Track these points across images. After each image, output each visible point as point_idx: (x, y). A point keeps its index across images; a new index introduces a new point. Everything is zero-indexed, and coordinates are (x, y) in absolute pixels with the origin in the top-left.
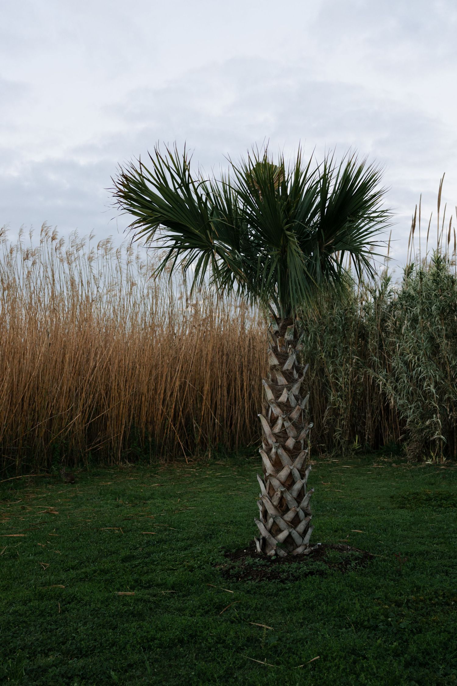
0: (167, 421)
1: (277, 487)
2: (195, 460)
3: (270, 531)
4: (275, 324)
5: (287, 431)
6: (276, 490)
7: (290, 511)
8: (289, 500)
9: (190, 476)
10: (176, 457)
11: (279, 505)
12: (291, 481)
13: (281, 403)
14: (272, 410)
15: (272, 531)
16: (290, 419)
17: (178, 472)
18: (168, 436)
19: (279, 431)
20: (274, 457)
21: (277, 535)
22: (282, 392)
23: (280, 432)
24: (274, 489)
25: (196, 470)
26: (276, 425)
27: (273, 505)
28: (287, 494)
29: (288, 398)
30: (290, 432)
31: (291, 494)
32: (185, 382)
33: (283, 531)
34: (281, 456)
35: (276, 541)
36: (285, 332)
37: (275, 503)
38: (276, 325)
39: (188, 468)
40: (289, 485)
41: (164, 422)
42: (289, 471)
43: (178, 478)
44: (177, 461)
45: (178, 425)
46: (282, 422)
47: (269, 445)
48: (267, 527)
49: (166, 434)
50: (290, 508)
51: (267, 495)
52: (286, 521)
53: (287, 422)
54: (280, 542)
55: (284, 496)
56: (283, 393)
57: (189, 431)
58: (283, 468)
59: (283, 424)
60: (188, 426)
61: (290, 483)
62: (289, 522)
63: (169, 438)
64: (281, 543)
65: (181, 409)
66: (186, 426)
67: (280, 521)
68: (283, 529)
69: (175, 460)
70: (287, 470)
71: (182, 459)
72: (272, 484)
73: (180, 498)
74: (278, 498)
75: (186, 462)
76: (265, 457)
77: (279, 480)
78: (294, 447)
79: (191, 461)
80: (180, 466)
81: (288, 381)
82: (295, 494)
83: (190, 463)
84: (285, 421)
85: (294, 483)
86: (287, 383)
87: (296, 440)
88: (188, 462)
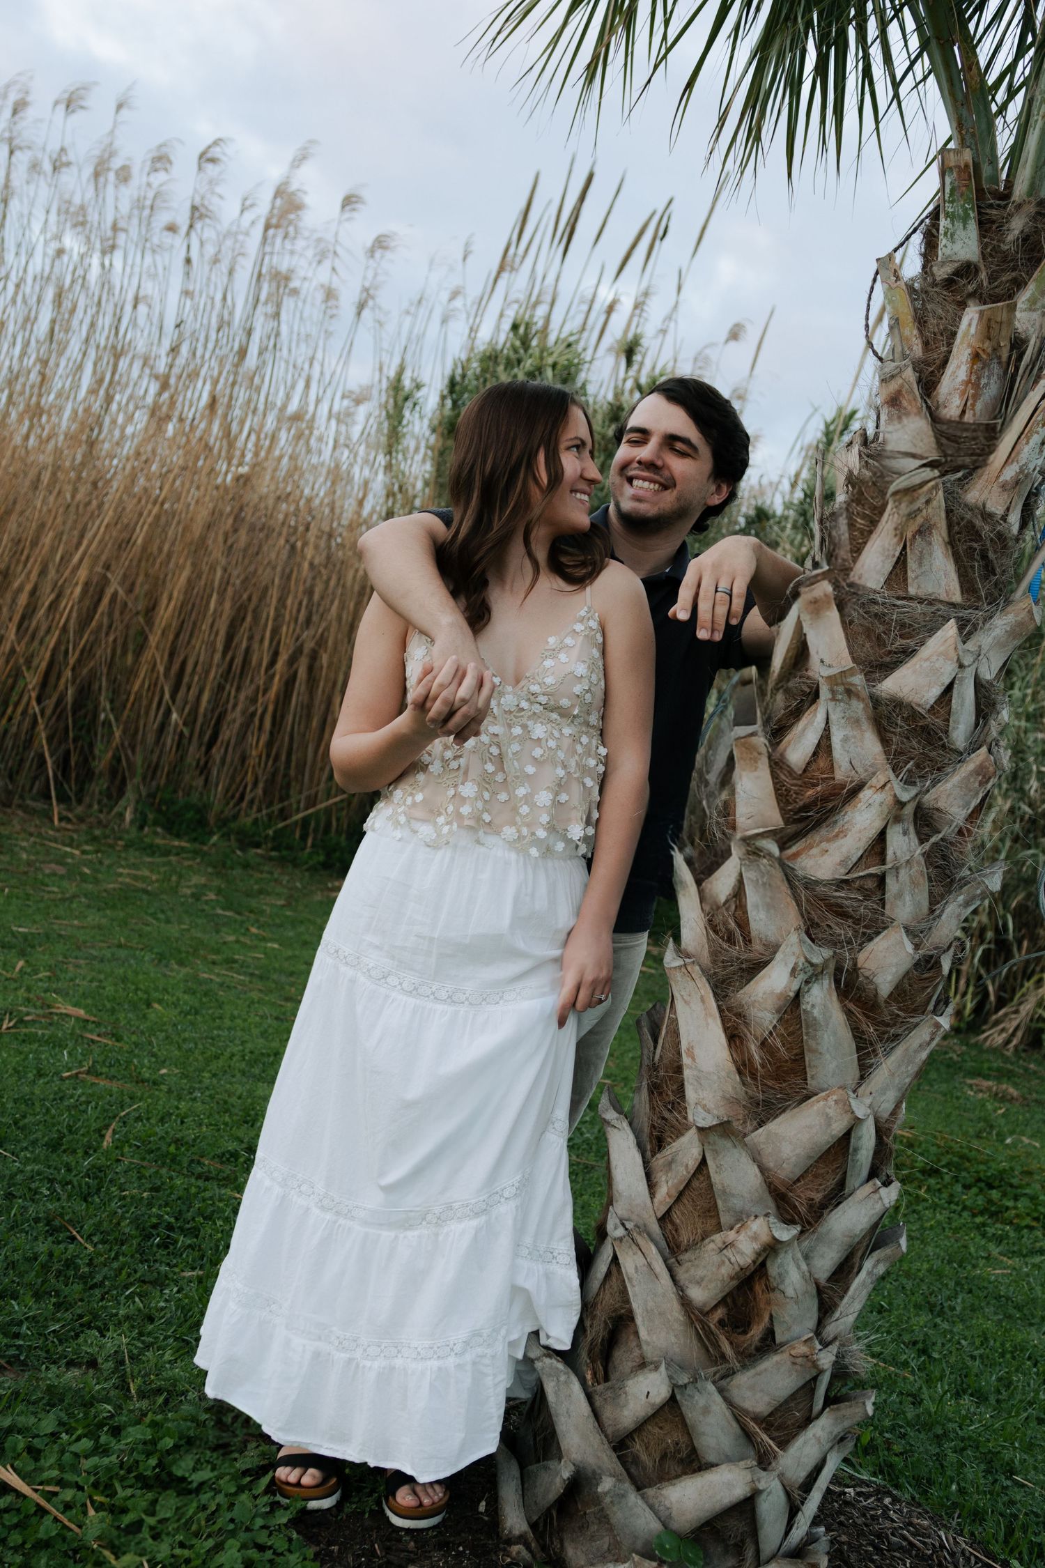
0: (21, 683)
1: (737, 1203)
2: (81, 820)
3: (621, 1445)
4: (965, 220)
5: (892, 885)
6: (725, 1219)
7: (776, 1358)
8: (790, 1292)
9: (61, 870)
10: (21, 797)
11: (720, 1313)
12: (831, 1182)
13: (898, 704)
14: (826, 736)
15: (637, 1447)
16: (925, 821)
17: (23, 849)
18: (14, 729)
19: (840, 874)
20: (763, 1017)
21: (664, 1477)
22: (922, 643)
23: (842, 884)
24: (711, 1211)
25: (84, 852)
26: (823, 832)
27: (685, 1302)
28: (790, 1256)
29: (949, 688)
30: (900, 895)
31: (807, 1257)
32: (104, 582)
33: (710, 1466)
34: (814, 1024)
35: (649, 1514)
36: (1019, 284)
37: (698, 1295)
38: (973, 226)
39: (55, 841)
40: (810, 1204)
41: (10, 681)
42: (838, 1128)
43: (22, 868)
44: (26, 809)
45: (50, 703)
46: (878, 825)
47: (748, 940)
48: (607, 1413)
49: (10, 719)
50: (779, 1338)
51: (655, 1228)
52: (738, 1414)
53: (905, 833)
54: (675, 1526)
55: (773, 1270)
56: (924, 652)
57: (80, 729)
58: (808, 1097)
59: (881, 837)
60: (82, 712)
61: (818, 1197)
62: (757, 1419)
63: (16, 735)
64: (679, 1536)
65: (72, 661)
66: (74, 713)
67: (706, 1410)
68: (711, 1458)
69: (19, 806)
70: (828, 1119)
71: (39, 805)
72: (715, 1178)
73: (22, 954)
74: (726, 1271)
75: (52, 821)
76: (697, 1006)
77: (762, 1169)
78: (900, 992)
79: (69, 820)
80: (32, 829)
81: (967, 585)
82: (826, 1261)
83: (63, 824)
84: (897, 819)
85: (837, 1195)
86: (957, 597)
87: (917, 947)
88: (61, 819)
